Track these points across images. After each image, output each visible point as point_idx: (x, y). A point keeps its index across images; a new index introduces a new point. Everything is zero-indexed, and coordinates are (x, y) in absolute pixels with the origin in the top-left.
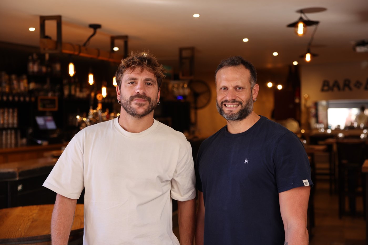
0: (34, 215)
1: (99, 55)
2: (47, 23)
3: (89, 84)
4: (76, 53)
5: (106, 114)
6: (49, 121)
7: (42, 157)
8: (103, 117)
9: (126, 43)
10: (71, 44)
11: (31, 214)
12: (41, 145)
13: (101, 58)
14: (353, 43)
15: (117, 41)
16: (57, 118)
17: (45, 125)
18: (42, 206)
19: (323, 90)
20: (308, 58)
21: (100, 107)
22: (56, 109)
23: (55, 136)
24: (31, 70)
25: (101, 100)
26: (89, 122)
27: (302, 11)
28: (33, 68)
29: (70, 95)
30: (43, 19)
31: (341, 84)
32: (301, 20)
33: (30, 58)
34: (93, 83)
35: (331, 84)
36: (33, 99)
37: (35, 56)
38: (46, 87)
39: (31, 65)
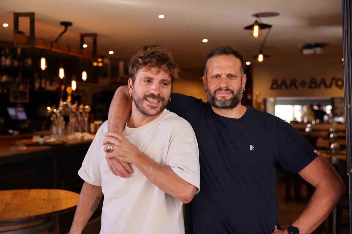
0: (8, 199)
1: (69, 51)
2: (21, 19)
3: (59, 78)
4: (48, 48)
5: (75, 106)
6: (21, 112)
7: (14, 145)
8: (72, 108)
9: (95, 41)
10: (43, 40)
11: (4, 198)
12: (12, 134)
13: (71, 54)
14: (300, 46)
15: (86, 39)
16: (28, 110)
17: (16, 116)
18: (15, 191)
19: (272, 88)
20: (261, 58)
21: (69, 99)
22: (27, 101)
23: (26, 126)
24: (3, 64)
25: (70, 93)
26: (59, 113)
27: (257, 15)
28: (5, 62)
29: (40, 87)
30: (17, 16)
31: (288, 83)
32: (256, 23)
33: (3, 52)
34: (64, 76)
35: (279, 83)
36: (5, 91)
37: (7, 51)
38: (17, 80)
39: (3, 59)
